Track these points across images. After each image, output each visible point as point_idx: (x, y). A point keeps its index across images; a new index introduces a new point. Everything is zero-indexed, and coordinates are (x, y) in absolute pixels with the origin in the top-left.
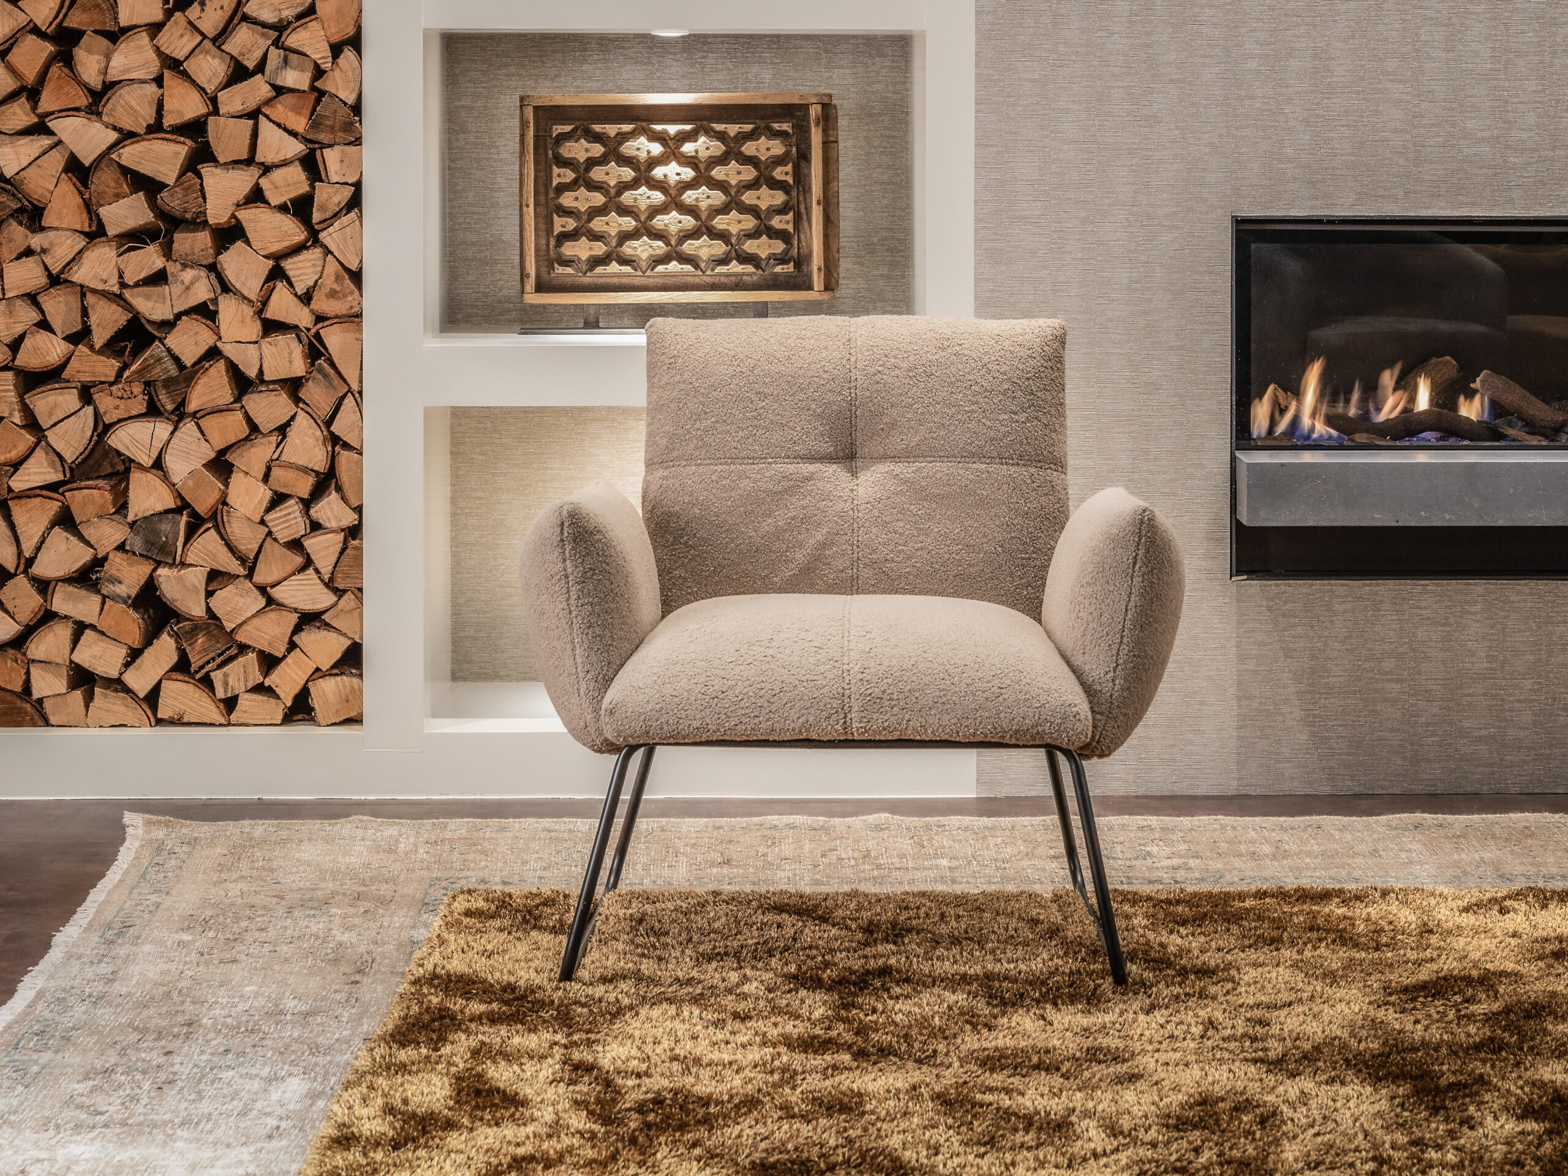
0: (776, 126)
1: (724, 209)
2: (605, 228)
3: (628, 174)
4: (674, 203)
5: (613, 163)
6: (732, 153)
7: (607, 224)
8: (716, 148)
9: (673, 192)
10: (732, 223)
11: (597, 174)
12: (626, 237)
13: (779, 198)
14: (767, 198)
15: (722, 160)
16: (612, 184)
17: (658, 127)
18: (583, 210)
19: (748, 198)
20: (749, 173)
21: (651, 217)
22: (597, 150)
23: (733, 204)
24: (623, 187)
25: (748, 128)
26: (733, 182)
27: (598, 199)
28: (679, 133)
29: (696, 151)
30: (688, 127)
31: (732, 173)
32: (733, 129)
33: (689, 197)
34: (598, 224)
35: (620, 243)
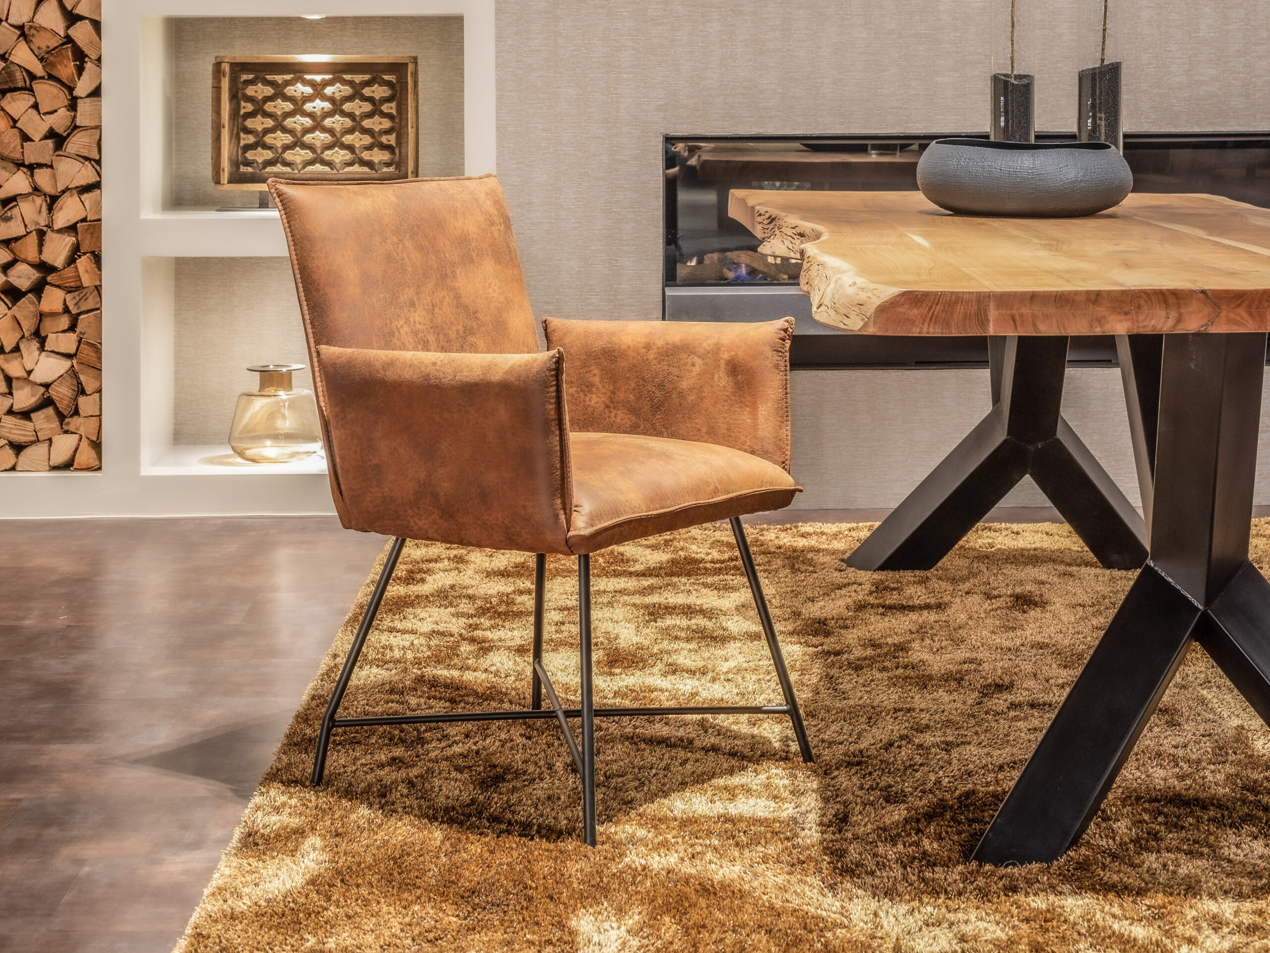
0: (384, 77)
1: (350, 131)
2: (274, 142)
3: (289, 106)
4: (318, 126)
5: (279, 100)
6: (357, 94)
7: (275, 139)
8: (347, 90)
9: (319, 119)
10: (357, 139)
11: (269, 107)
12: (287, 148)
13: (386, 124)
14: (378, 124)
15: (350, 98)
16: (279, 113)
17: (308, 77)
18: (260, 130)
19: (367, 123)
20: (367, 107)
21: (303, 135)
22: (269, 91)
23: (357, 127)
24: (287, 115)
25: (367, 77)
26: (357, 113)
27: (270, 122)
28: (323, 80)
29: (334, 93)
30: (328, 77)
31: (357, 107)
32: (358, 78)
33: (328, 122)
34: (269, 139)
35: (283, 152)
